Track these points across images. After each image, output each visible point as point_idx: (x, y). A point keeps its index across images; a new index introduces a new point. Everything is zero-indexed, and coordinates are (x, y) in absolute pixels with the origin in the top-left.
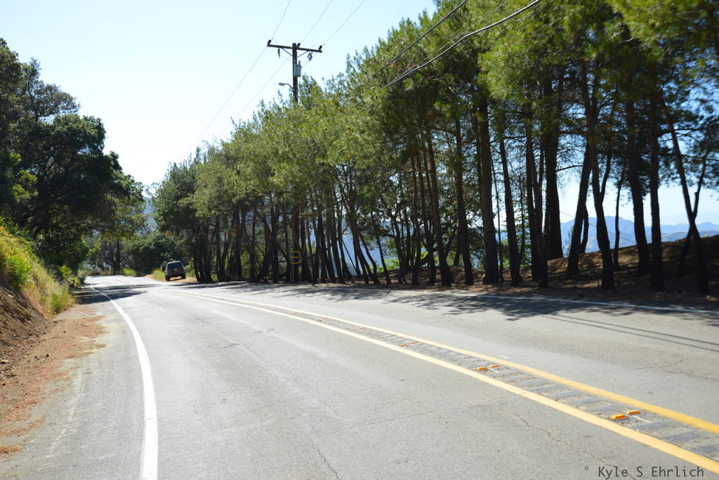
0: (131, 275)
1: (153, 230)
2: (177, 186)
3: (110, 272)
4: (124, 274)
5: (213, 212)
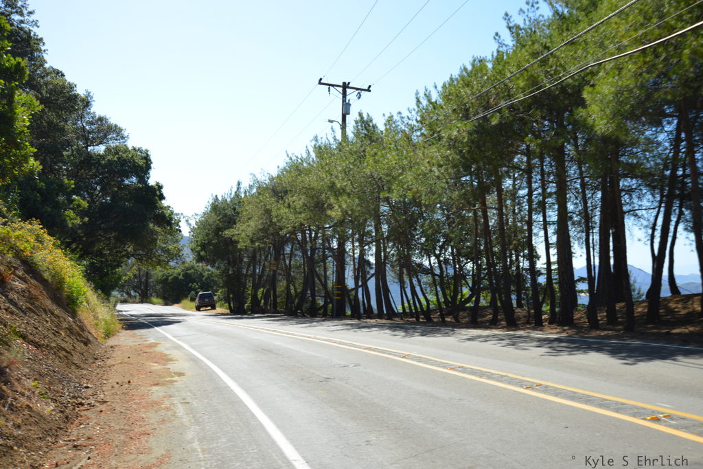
0: (159, 304)
3: (138, 300)
4: (151, 303)
5: (257, 244)
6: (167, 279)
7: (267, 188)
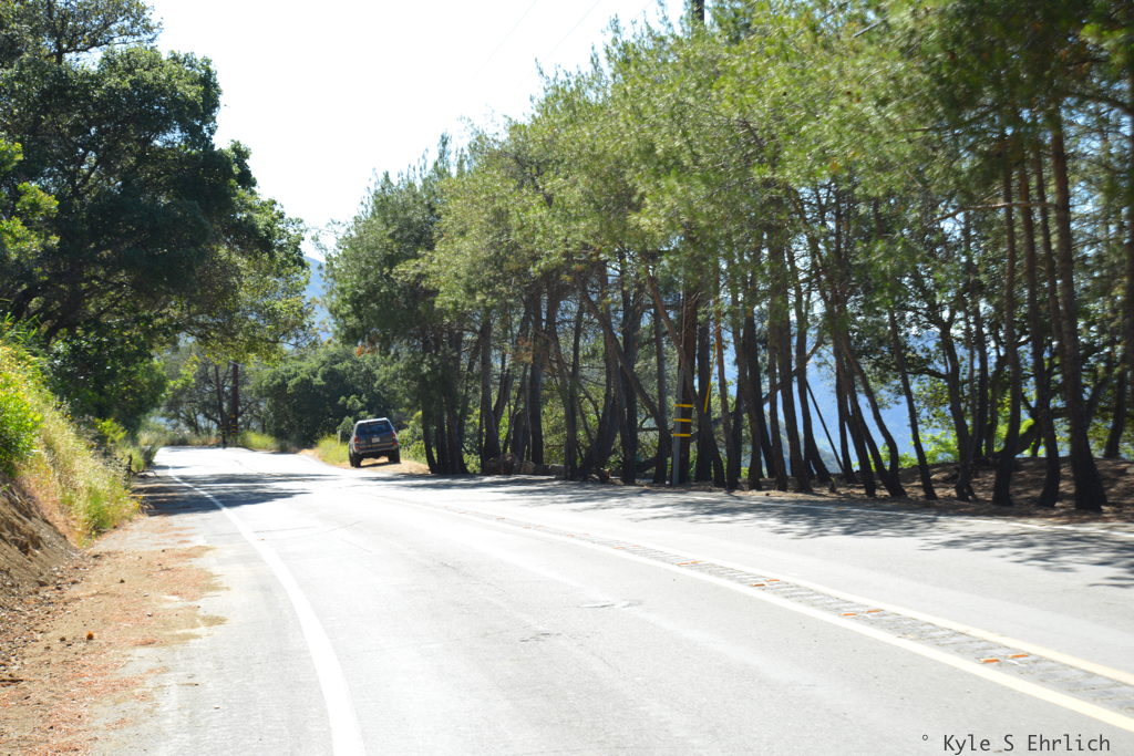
0: (264, 448)
1: (324, 338)
2: (391, 230)
3: (213, 439)
4: (246, 445)
5: (479, 298)
6: (283, 385)
7: (503, 154)
